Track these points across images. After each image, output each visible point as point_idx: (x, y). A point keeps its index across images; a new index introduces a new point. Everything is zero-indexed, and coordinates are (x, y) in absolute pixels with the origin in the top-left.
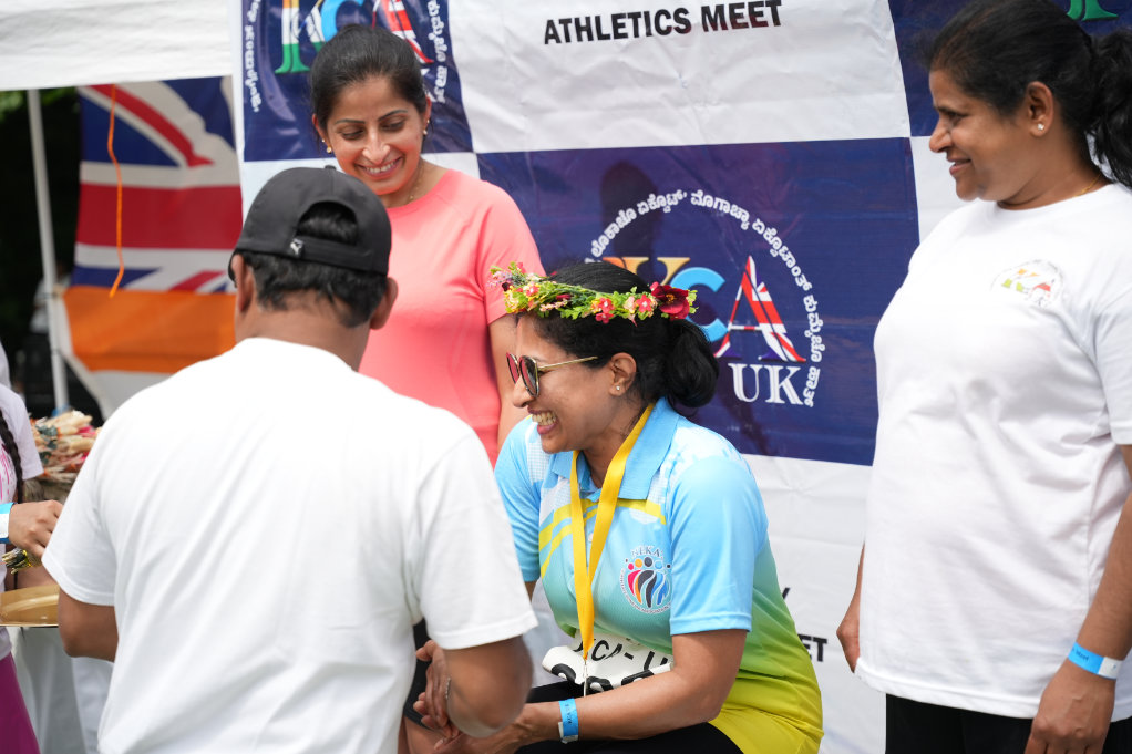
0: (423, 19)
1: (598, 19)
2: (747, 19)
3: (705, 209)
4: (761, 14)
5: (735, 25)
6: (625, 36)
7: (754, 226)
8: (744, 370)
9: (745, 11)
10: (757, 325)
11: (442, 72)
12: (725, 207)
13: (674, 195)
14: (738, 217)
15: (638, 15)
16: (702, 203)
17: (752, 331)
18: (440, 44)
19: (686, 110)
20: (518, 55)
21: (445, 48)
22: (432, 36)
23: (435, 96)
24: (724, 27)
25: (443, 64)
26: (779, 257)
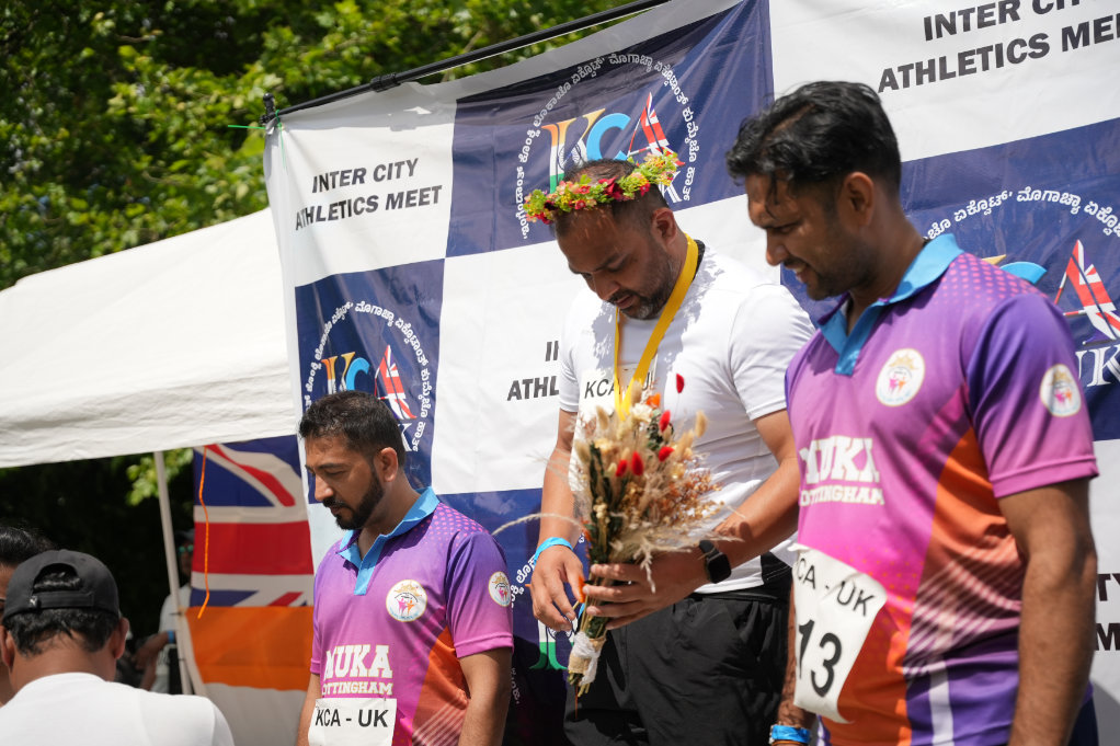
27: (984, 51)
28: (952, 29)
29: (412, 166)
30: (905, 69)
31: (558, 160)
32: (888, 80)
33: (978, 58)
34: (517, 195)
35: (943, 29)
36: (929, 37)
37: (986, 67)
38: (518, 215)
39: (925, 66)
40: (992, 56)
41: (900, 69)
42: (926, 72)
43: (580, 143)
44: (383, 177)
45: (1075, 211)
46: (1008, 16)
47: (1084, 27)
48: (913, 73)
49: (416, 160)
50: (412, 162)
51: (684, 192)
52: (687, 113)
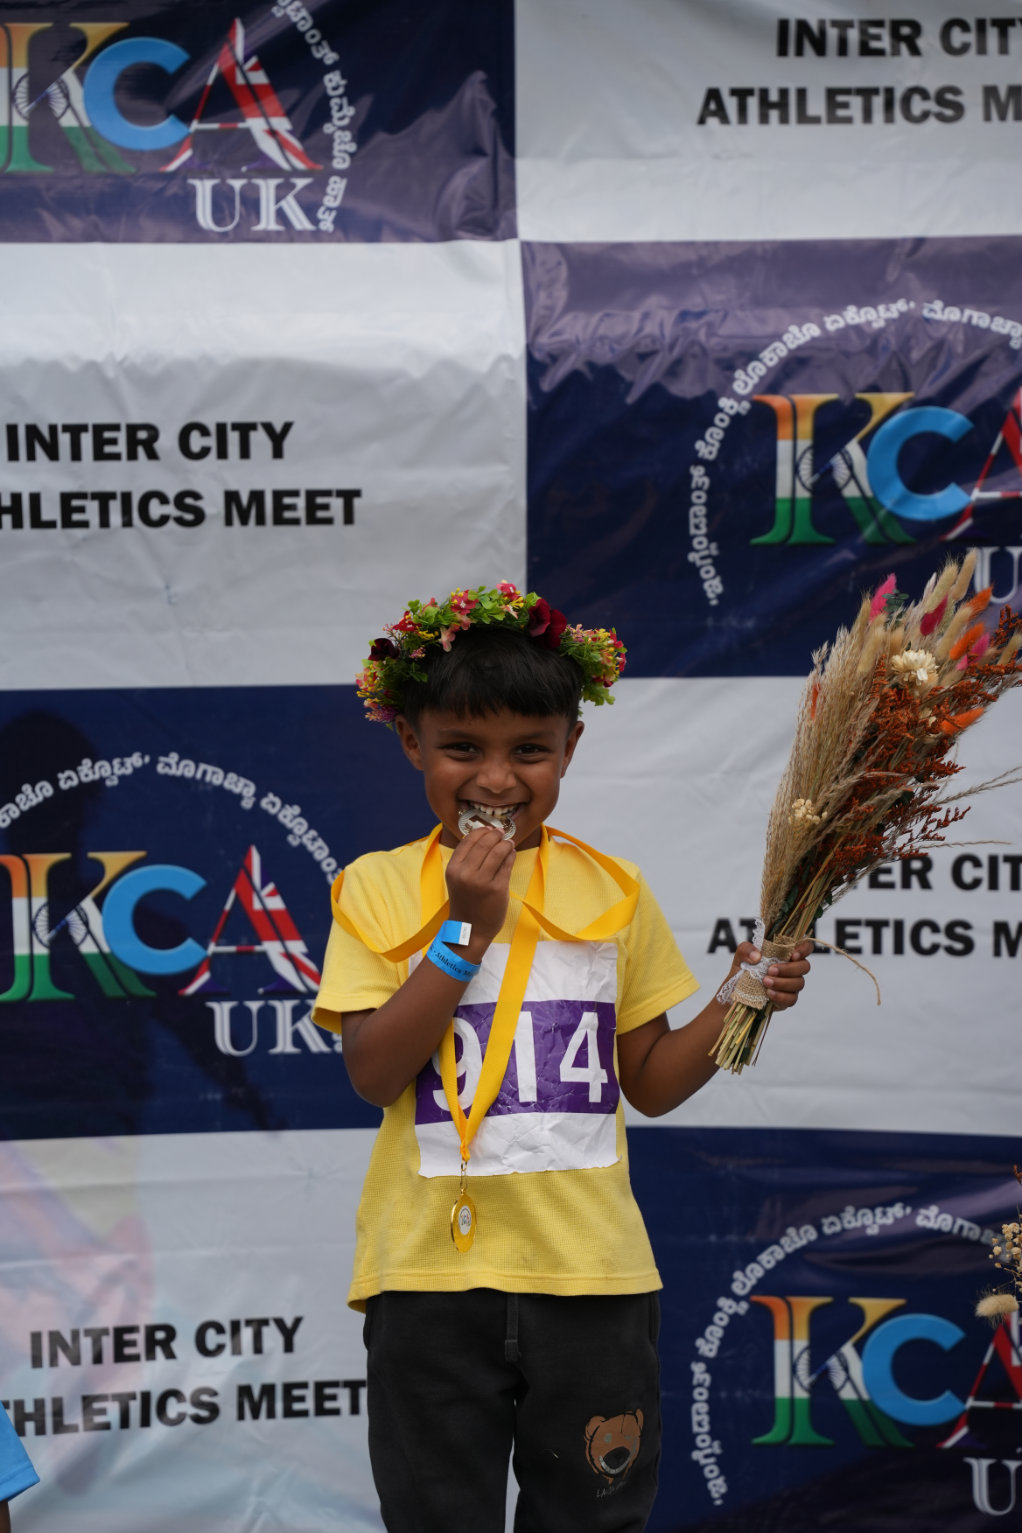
1: (35, 499)
2: (301, 513)
3: (181, 780)
4: (326, 507)
5: (279, 520)
6: (85, 524)
7: (264, 803)
8: (233, 1011)
9: (301, 502)
10: (259, 943)
12: (215, 776)
13: (128, 761)
14: (237, 790)
15: (112, 496)
16: (174, 771)
17: (251, 953)
19: (168, 637)
24: (261, 521)
26: (302, 847)
27: (867, 94)
30: (742, 94)
32: (713, 106)
33: (856, 102)
35: (807, 45)
36: (783, 51)
37: (868, 119)
39: (774, 97)
40: (878, 102)
41: (733, 92)
42: (775, 105)
43: (69, 77)
46: (903, 47)
48: (753, 103)
51: (320, 214)
52: (333, 81)
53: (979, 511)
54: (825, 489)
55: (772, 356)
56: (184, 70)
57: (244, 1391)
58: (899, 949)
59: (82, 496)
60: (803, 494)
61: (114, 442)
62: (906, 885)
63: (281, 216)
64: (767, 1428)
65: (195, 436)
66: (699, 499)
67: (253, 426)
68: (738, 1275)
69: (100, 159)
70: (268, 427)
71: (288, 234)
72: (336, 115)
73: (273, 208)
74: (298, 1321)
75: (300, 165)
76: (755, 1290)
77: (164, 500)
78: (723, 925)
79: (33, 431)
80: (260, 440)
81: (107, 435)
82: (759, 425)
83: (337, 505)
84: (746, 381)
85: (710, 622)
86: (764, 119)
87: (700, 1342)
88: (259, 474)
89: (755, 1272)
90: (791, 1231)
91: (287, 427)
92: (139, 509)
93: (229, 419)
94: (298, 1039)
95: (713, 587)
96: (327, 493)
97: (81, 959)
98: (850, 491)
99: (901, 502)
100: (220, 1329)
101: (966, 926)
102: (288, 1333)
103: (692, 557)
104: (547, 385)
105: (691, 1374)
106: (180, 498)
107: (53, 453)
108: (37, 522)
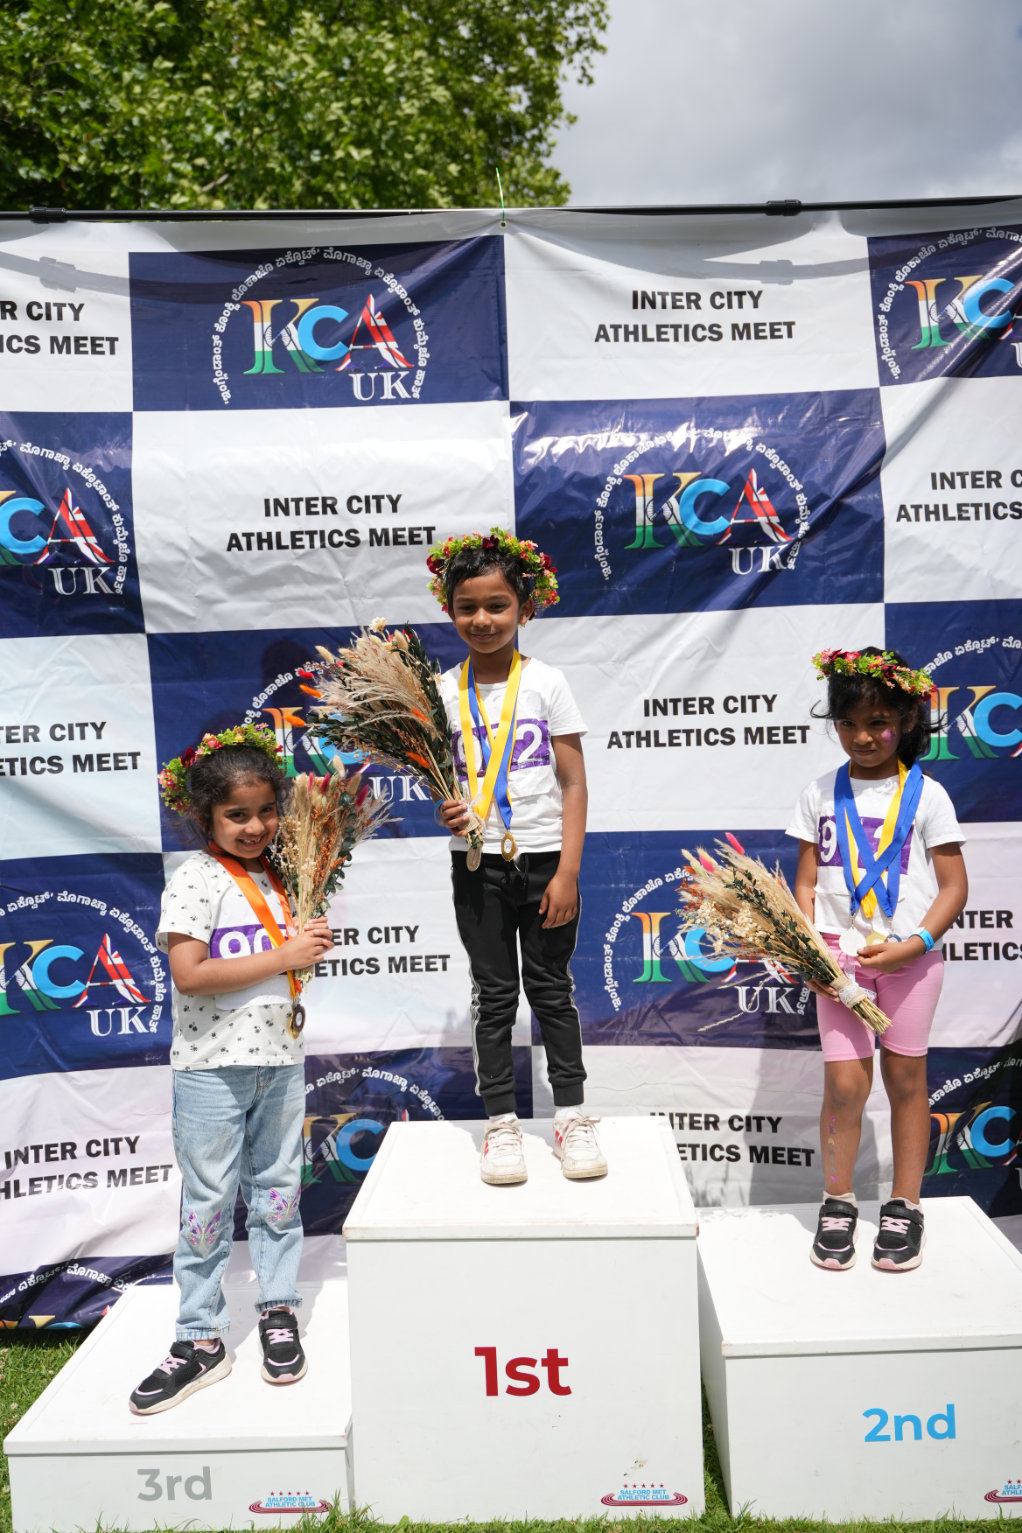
0: (106, 528)
1: (278, 535)
2: (407, 539)
4: (419, 536)
5: (396, 543)
6: (302, 547)
8: (382, 781)
9: (406, 534)
11: (123, 570)
15: (315, 532)
18: (124, 548)
19: (345, 602)
20: (201, 559)
21: (128, 551)
22: (115, 542)
23: (113, 589)
24: (387, 543)
25: (123, 564)
27: (676, 327)
28: (653, 305)
29: (77, 311)
30: (616, 328)
31: (264, 337)
32: (602, 334)
33: (671, 331)
34: (215, 362)
35: (647, 304)
36: (635, 306)
37: (676, 339)
38: (215, 380)
39: (631, 329)
40: (681, 332)
41: (612, 326)
42: (632, 333)
43: (291, 326)
44: (39, 317)
45: (749, 448)
46: (693, 305)
47: (747, 326)
48: (621, 332)
49: (81, 306)
50: (77, 307)
51: (413, 390)
52: (418, 323)
53: (734, 529)
54: (660, 521)
55: (631, 457)
56: (346, 320)
57: (391, 959)
58: (699, 743)
59: (301, 533)
60: (649, 523)
61: (315, 506)
62: (702, 712)
63: (394, 391)
64: (640, 973)
65: (355, 502)
66: (599, 526)
67: (383, 497)
68: (625, 903)
69: (307, 366)
70: (390, 498)
71: (398, 400)
72: (419, 340)
73: (390, 387)
74: (416, 928)
75: (403, 365)
76: (633, 910)
77: (340, 534)
78: (614, 734)
79: (277, 502)
80: (385, 503)
81: (313, 502)
82: (626, 489)
83: (424, 535)
84: (619, 469)
85: (605, 588)
86: (627, 339)
87: (607, 935)
88: (385, 521)
89: (633, 901)
90: (650, 881)
91: (399, 497)
92: (328, 539)
93: (371, 494)
94: (413, 794)
95: (607, 571)
96: (419, 529)
97: (308, 758)
98: (672, 521)
99: (696, 526)
100: (379, 931)
101: (731, 730)
102: (412, 934)
103: (596, 556)
104: (524, 470)
105: (604, 950)
106: (348, 534)
107: (286, 512)
108: (280, 547)
